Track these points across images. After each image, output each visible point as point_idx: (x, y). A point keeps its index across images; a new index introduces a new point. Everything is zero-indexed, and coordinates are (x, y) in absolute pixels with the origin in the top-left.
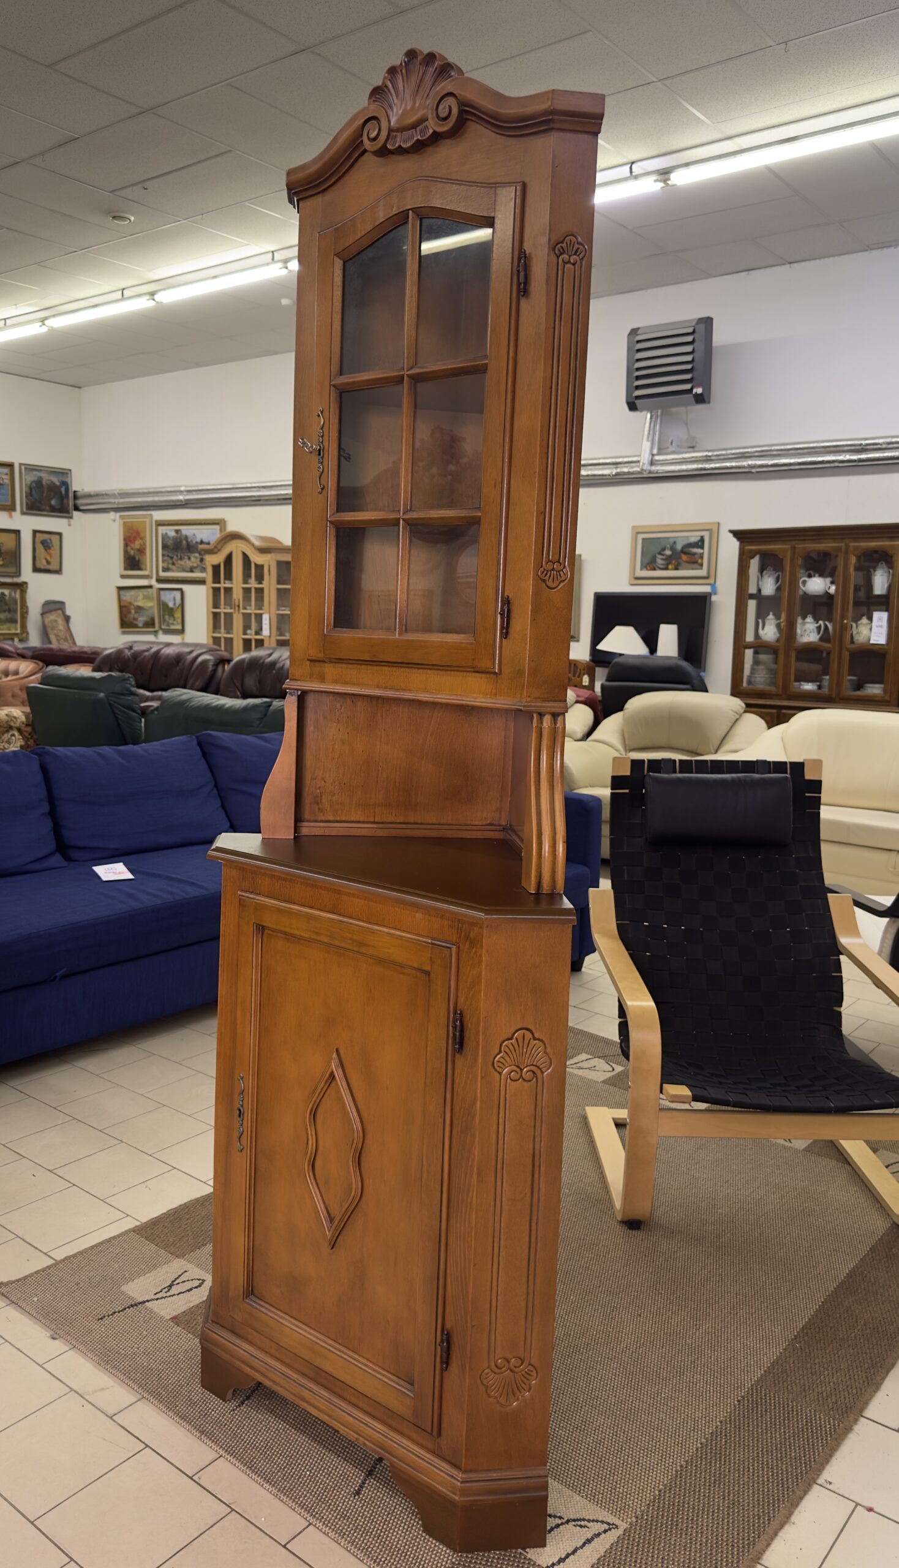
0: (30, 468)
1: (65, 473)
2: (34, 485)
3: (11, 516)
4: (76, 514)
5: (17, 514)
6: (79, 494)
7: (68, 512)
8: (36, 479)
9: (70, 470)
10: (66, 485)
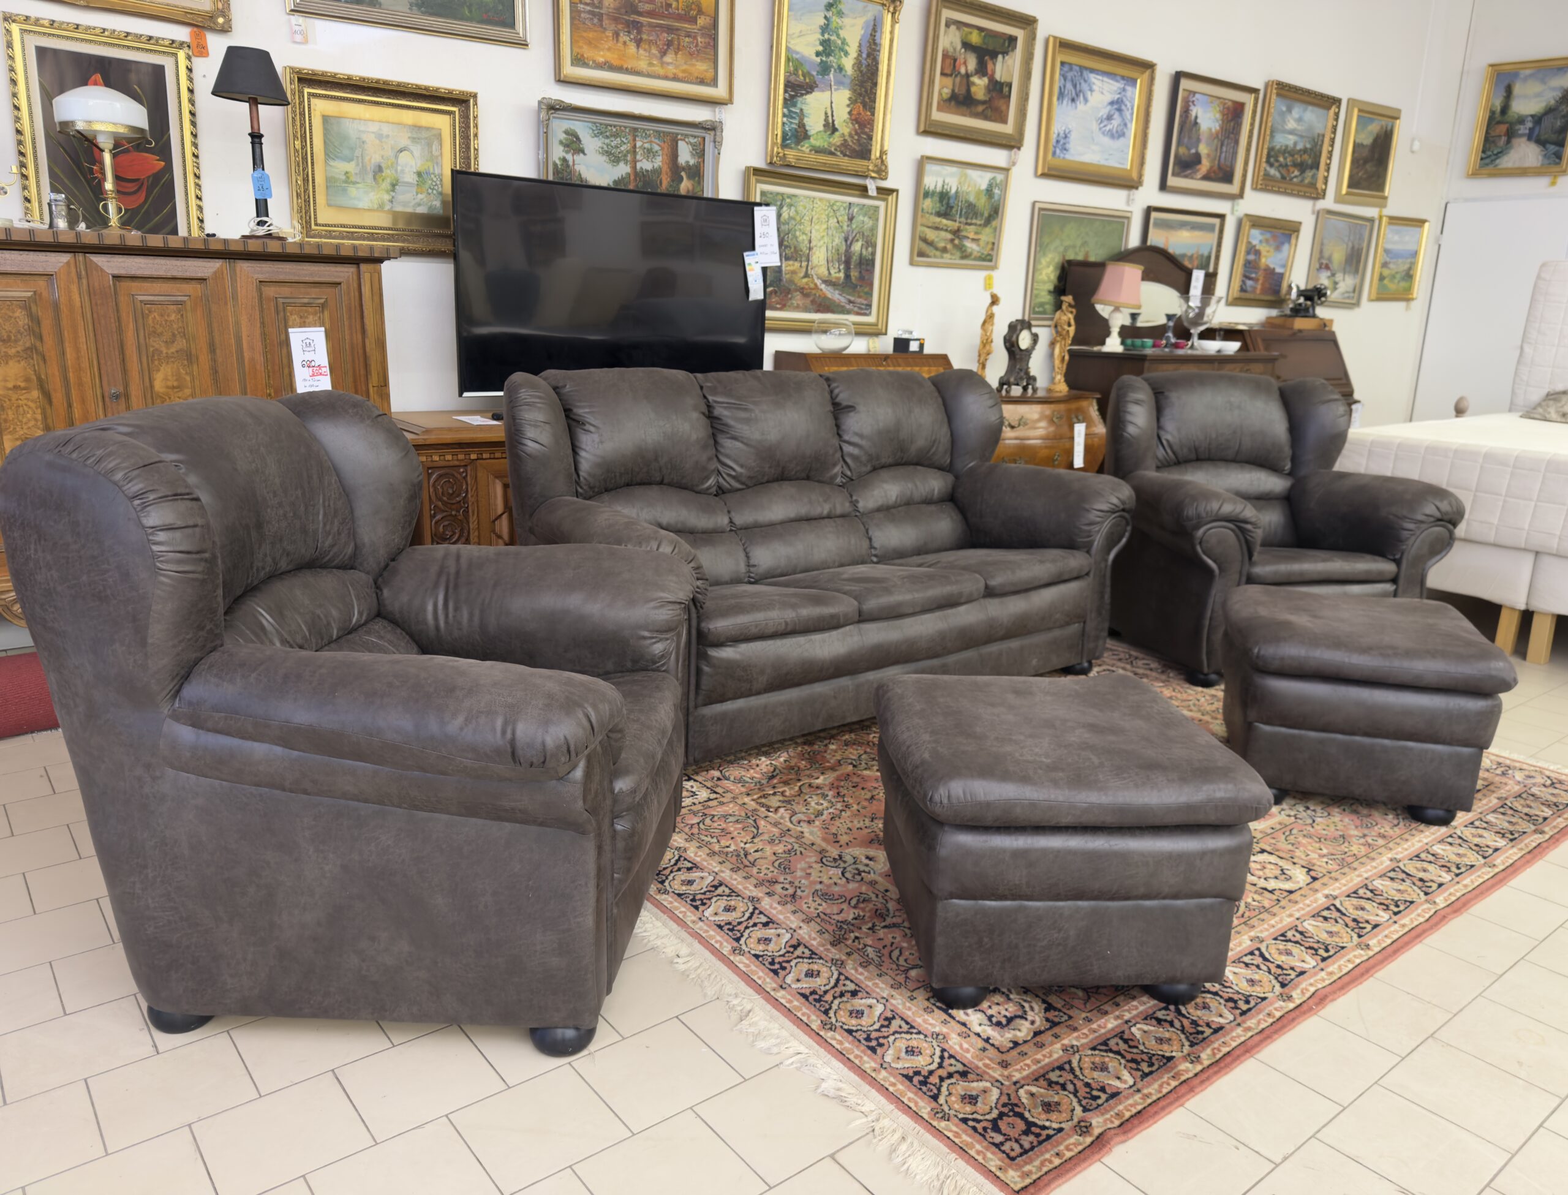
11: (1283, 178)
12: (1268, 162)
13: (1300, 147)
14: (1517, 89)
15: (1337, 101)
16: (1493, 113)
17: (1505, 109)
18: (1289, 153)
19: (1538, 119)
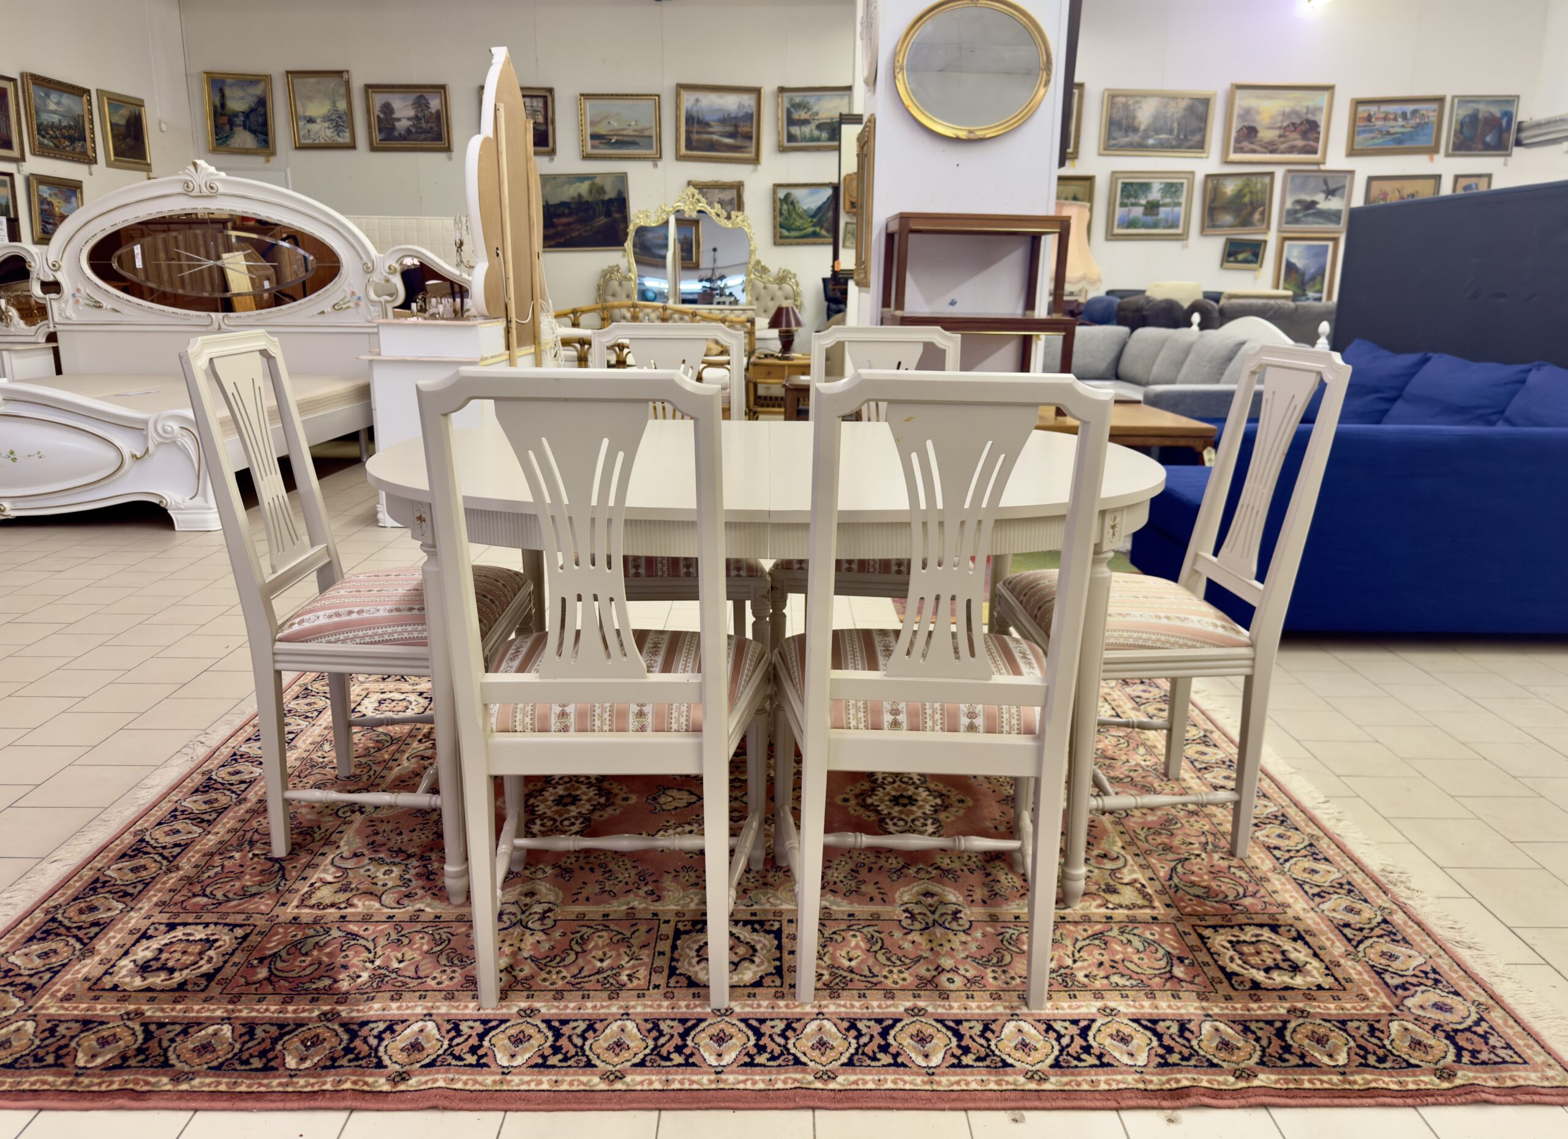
0: (1464, 100)
1: (1511, 101)
2: (1467, 120)
3: (1432, 159)
4: (1517, 151)
5: (1440, 158)
6: (1525, 125)
7: (1506, 149)
8: (1470, 112)
9: (1518, 97)
10: (1509, 116)
11: (57, 146)
12: (39, 133)
13: (64, 123)
14: (228, 92)
15: (87, 92)
16: (215, 107)
17: (223, 105)
18: (57, 128)
19: (247, 115)
